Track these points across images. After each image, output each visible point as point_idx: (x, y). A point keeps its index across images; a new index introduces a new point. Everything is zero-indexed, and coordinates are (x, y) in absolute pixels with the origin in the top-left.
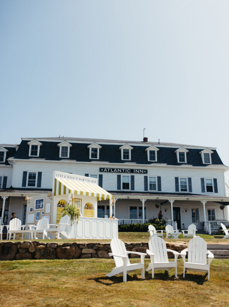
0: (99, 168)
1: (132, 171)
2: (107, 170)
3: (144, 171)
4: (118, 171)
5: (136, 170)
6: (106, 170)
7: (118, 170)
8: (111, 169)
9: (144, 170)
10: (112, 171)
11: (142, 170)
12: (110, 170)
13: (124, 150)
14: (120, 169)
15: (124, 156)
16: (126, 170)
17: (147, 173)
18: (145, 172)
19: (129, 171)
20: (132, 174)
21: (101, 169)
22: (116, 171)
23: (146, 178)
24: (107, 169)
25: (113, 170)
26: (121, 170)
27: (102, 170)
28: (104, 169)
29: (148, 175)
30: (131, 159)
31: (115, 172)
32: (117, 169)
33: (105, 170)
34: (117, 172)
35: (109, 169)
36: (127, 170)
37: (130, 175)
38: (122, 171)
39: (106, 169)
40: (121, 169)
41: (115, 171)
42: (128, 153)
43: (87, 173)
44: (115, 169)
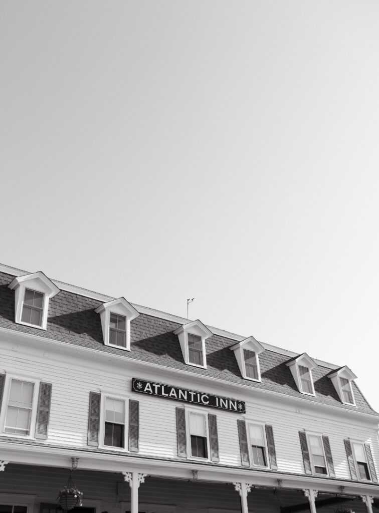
0: (131, 379)
1: (212, 401)
2: (153, 388)
3: (238, 406)
4: (180, 397)
5: (221, 400)
6: (150, 389)
7: (180, 392)
8: (163, 387)
9: (238, 403)
10: (165, 393)
11: (233, 402)
12: (160, 389)
13: (189, 336)
14: (183, 391)
15: (190, 351)
16: (198, 395)
17: (245, 413)
18: (240, 407)
19: (205, 399)
20: (213, 412)
21: (135, 382)
22: (175, 395)
23: (242, 426)
24: (151, 384)
25: (168, 389)
26: (186, 392)
27: (140, 386)
28: (144, 383)
29: (247, 417)
30: (207, 364)
31: (172, 399)
32: (177, 390)
33: (146, 389)
34: (177, 400)
35: (156, 386)
36: (201, 395)
37: (206, 411)
38: (189, 396)
39: (148, 384)
40: (188, 392)
41: (171, 394)
42: (199, 346)
43: (96, 391)
44: (173, 389)
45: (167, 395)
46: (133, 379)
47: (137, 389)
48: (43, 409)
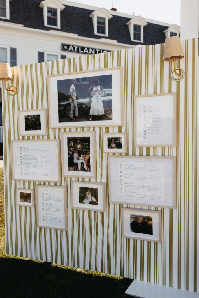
0: (61, 44)
2: (74, 48)
4: (90, 52)
6: (72, 49)
7: (90, 50)
10: (81, 50)
12: (78, 49)
13: (98, 18)
14: (92, 49)
15: (98, 27)
16: (101, 51)
21: (63, 45)
22: (87, 51)
24: (73, 46)
25: (83, 49)
26: (94, 50)
27: (66, 47)
28: (69, 46)
30: (109, 34)
32: (88, 49)
33: (70, 49)
35: (76, 47)
36: (103, 51)
38: (96, 51)
39: (71, 46)
41: (85, 51)
42: (104, 23)
43: (41, 51)
44: (86, 49)
45: (82, 52)
46: (62, 44)
47: (65, 49)
48: (13, 61)
